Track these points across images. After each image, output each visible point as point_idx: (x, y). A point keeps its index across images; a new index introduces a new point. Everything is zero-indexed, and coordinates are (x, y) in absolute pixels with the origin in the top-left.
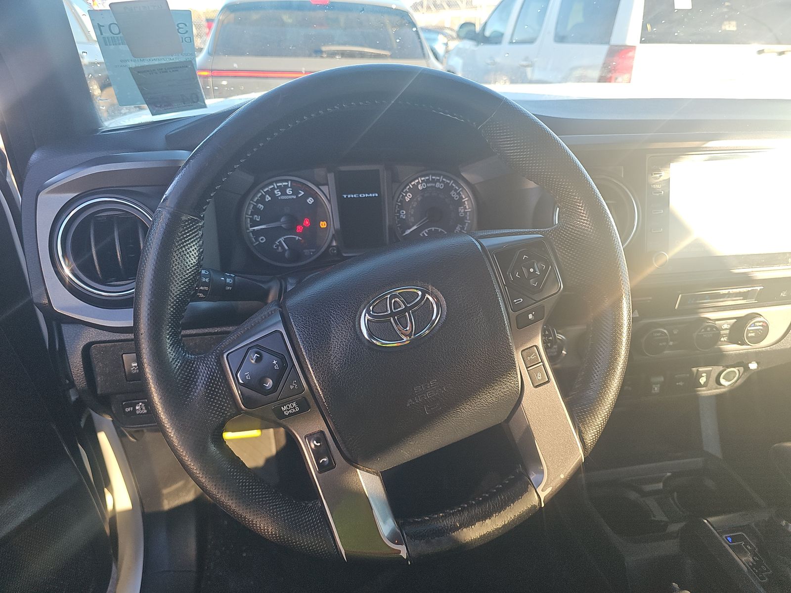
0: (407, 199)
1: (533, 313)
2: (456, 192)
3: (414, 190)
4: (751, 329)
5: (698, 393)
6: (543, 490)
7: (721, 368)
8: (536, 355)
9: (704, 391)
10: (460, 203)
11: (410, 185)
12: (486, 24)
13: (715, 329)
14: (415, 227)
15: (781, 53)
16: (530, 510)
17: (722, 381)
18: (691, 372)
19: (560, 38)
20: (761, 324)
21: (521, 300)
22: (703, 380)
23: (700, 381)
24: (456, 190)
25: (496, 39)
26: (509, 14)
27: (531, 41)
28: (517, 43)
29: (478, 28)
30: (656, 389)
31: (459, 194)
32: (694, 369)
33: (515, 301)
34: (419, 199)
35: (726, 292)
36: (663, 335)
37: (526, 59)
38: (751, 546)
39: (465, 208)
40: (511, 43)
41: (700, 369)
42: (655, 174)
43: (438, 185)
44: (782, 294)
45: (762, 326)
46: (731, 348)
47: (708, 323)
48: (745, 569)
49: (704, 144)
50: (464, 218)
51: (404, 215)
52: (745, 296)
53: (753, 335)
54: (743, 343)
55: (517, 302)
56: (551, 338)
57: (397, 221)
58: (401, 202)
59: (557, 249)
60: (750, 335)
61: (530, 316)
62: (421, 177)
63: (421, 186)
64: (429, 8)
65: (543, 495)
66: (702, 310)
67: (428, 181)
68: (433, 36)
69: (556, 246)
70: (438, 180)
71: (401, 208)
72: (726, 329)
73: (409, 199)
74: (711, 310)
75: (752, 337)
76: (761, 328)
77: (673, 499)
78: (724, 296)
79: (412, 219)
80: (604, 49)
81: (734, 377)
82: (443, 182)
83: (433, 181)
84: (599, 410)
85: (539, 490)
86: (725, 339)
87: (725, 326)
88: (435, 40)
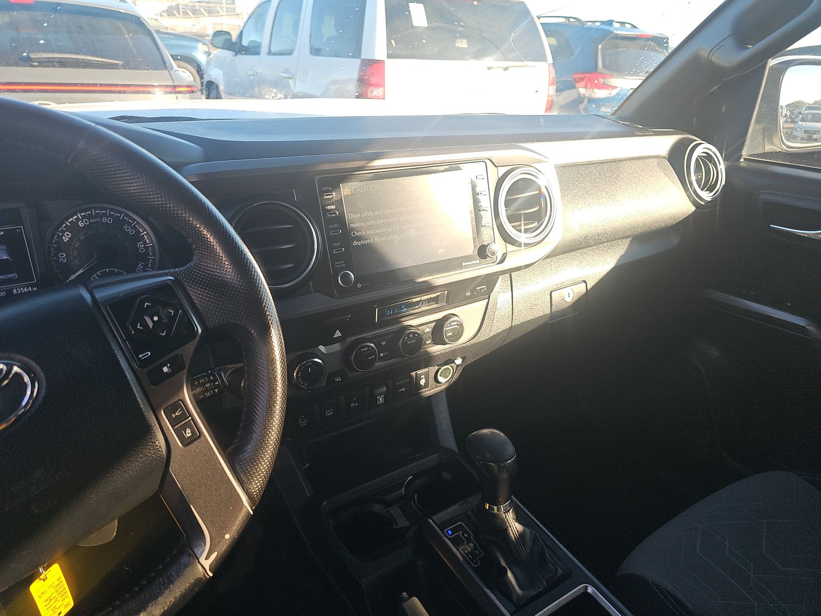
0: (66, 239)
1: (169, 365)
2: (131, 226)
3: (74, 228)
4: (448, 329)
5: (422, 394)
6: (206, 559)
7: (437, 368)
8: (182, 409)
9: (426, 391)
10: (138, 237)
11: (67, 223)
12: (241, 33)
13: (416, 335)
14: (81, 271)
15: (506, 69)
16: (194, 585)
17: (440, 379)
18: (411, 377)
19: (316, 51)
20: (456, 323)
21: (148, 354)
22: (423, 382)
23: (421, 383)
24: (130, 224)
25: (253, 50)
26: (263, 24)
27: (289, 53)
28: (275, 54)
29: (234, 36)
30: (381, 400)
31: (134, 228)
32: (413, 374)
33: (141, 356)
34: (82, 238)
35: (418, 299)
36: (370, 348)
37: (286, 71)
38: (468, 533)
39: (145, 243)
40: (270, 53)
41: (419, 372)
42: (326, 195)
43: (104, 220)
44: (467, 294)
45: (457, 324)
46: (436, 349)
47: (409, 330)
48: (461, 558)
49: (370, 163)
50: (147, 253)
51: (64, 258)
52: (436, 300)
53: (451, 334)
54: (445, 344)
55: (143, 357)
56: (217, 383)
57: (55, 267)
58: (57, 242)
59: (191, 290)
60: (448, 334)
61: (165, 369)
62: (81, 212)
63: (83, 222)
64: (186, 13)
65: (207, 564)
66: (404, 319)
67: (90, 217)
68: (193, 44)
69: (188, 286)
70: (105, 215)
71: (59, 250)
72: (428, 333)
73: (67, 239)
74: (410, 317)
75: (450, 336)
76: (456, 326)
77: (414, 502)
78: (417, 303)
79: (77, 262)
80: (357, 62)
81: (450, 373)
82: (110, 216)
83: (97, 216)
84: (260, 454)
85: (202, 560)
86: (430, 341)
87: (428, 330)
88: (195, 48)
